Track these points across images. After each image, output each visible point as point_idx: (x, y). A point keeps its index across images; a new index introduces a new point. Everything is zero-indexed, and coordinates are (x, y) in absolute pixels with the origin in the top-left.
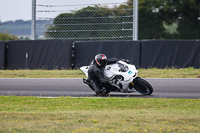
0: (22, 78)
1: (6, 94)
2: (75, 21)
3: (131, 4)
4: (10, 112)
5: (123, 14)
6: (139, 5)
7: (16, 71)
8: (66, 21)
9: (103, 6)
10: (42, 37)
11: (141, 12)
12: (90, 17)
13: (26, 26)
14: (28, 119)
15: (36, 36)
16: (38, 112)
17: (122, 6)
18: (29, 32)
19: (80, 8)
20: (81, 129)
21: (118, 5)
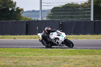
0: (35, 39)
1: (27, 48)
2: (61, 11)
3: (90, 2)
4: (29, 56)
5: (85, 7)
6: (94, 3)
7: (32, 36)
8: (57, 11)
9: (76, 3)
10: (45, 19)
11: (95, 6)
12: (69, 9)
13: (37, 13)
14: (38, 60)
15: (42, 18)
16: (43, 56)
17: (85, 3)
18: (38, 16)
19: (64, 4)
20: (65, 65)
21: (83, 3)
